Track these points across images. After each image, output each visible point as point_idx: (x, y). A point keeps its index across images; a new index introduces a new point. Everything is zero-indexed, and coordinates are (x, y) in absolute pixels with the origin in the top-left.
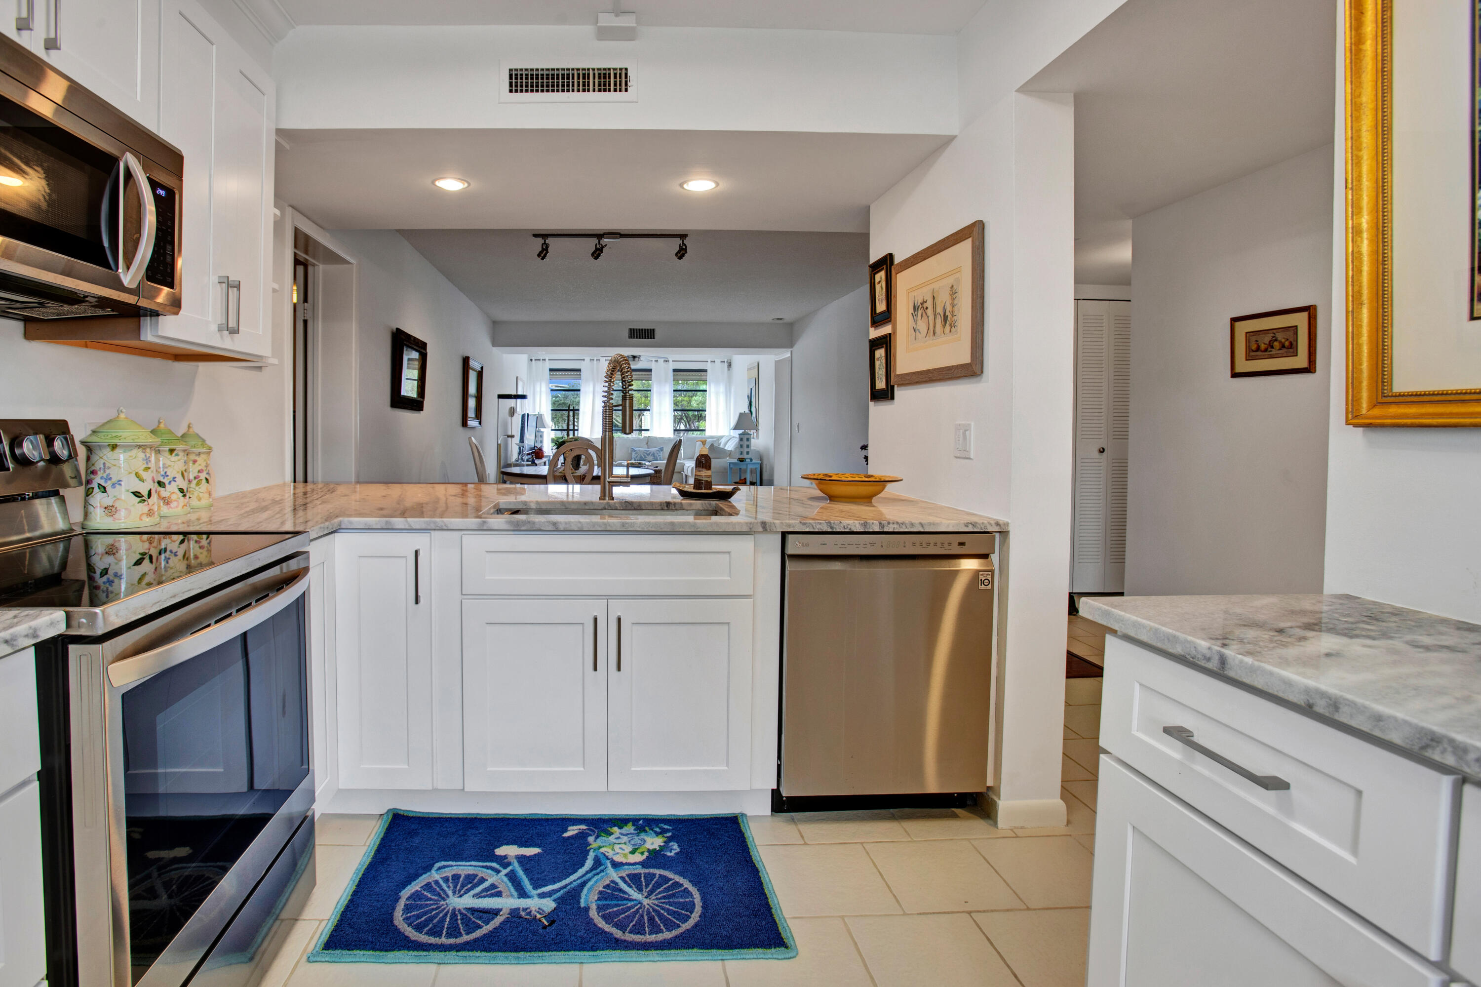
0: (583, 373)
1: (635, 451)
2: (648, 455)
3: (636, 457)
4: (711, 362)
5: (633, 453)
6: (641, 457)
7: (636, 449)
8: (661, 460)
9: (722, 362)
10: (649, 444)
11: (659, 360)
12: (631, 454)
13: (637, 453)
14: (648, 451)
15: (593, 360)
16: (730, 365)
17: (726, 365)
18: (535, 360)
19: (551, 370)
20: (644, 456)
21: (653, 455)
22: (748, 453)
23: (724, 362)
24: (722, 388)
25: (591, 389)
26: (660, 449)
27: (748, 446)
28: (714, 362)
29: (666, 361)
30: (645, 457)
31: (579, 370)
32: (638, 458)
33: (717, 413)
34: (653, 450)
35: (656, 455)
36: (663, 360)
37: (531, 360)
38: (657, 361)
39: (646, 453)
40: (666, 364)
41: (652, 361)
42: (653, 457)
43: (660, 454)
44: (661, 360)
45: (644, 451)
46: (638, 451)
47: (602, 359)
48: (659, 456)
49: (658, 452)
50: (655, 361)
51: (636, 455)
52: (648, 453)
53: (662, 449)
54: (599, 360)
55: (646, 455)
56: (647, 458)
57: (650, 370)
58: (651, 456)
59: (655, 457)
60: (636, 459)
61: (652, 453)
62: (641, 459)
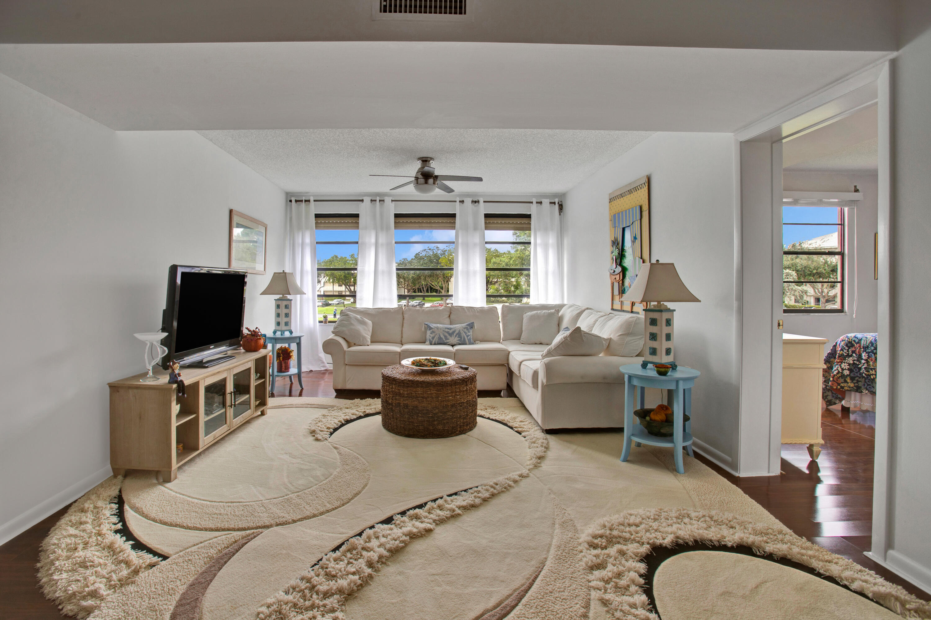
0: (362, 220)
1: (430, 328)
2: (451, 335)
3: (433, 338)
4: (537, 203)
5: (429, 332)
6: (440, 338)
7: (433, 325)
8: (470, 344)
9: (551, 203)
10: (452, 316)
11: (465, 200)
12: (425, 333)
13: (433, 332)
14: (450, 329)
15: (376, 201)
16: (561, 207)
17: (556, 206)
18: (296, 201)
19: (317, 216)
20: (445, 336)
21: (459, 334)
22: (668, 351)
23: (554, 203)
24: (552, 240)
25: (373, 240)
27: (668, 337)
28: (541, 203)
29: (475, 202)
30: (447, 339)
31: (357, 216)
32: (436, 340)
33: (547, 273)
34: (458, 327)
35: (463, 334)
36: (471, 200)
37: (291, 201)
38: (462, 202)
39: (448, 332)
40: (475, 206)
41: (456, 201)
42: (458, 337)
43: (469, 334)
44: (468, 201)
45: (444, 329)
46: (436, 329)
47: (388, 200)
48: (468, 336)
49: (465, 330)
50: (460, 201)
51: (432, 335)
52: (451, 331)
53: (471, 326)
54: (383, 201)
55: (447, 335)
56: (448, 339)
57: (454, 216)
58: (456, 336)
59: (461, 338)
60: (432, 342)
61: (457, 332)
62: (439, 342)
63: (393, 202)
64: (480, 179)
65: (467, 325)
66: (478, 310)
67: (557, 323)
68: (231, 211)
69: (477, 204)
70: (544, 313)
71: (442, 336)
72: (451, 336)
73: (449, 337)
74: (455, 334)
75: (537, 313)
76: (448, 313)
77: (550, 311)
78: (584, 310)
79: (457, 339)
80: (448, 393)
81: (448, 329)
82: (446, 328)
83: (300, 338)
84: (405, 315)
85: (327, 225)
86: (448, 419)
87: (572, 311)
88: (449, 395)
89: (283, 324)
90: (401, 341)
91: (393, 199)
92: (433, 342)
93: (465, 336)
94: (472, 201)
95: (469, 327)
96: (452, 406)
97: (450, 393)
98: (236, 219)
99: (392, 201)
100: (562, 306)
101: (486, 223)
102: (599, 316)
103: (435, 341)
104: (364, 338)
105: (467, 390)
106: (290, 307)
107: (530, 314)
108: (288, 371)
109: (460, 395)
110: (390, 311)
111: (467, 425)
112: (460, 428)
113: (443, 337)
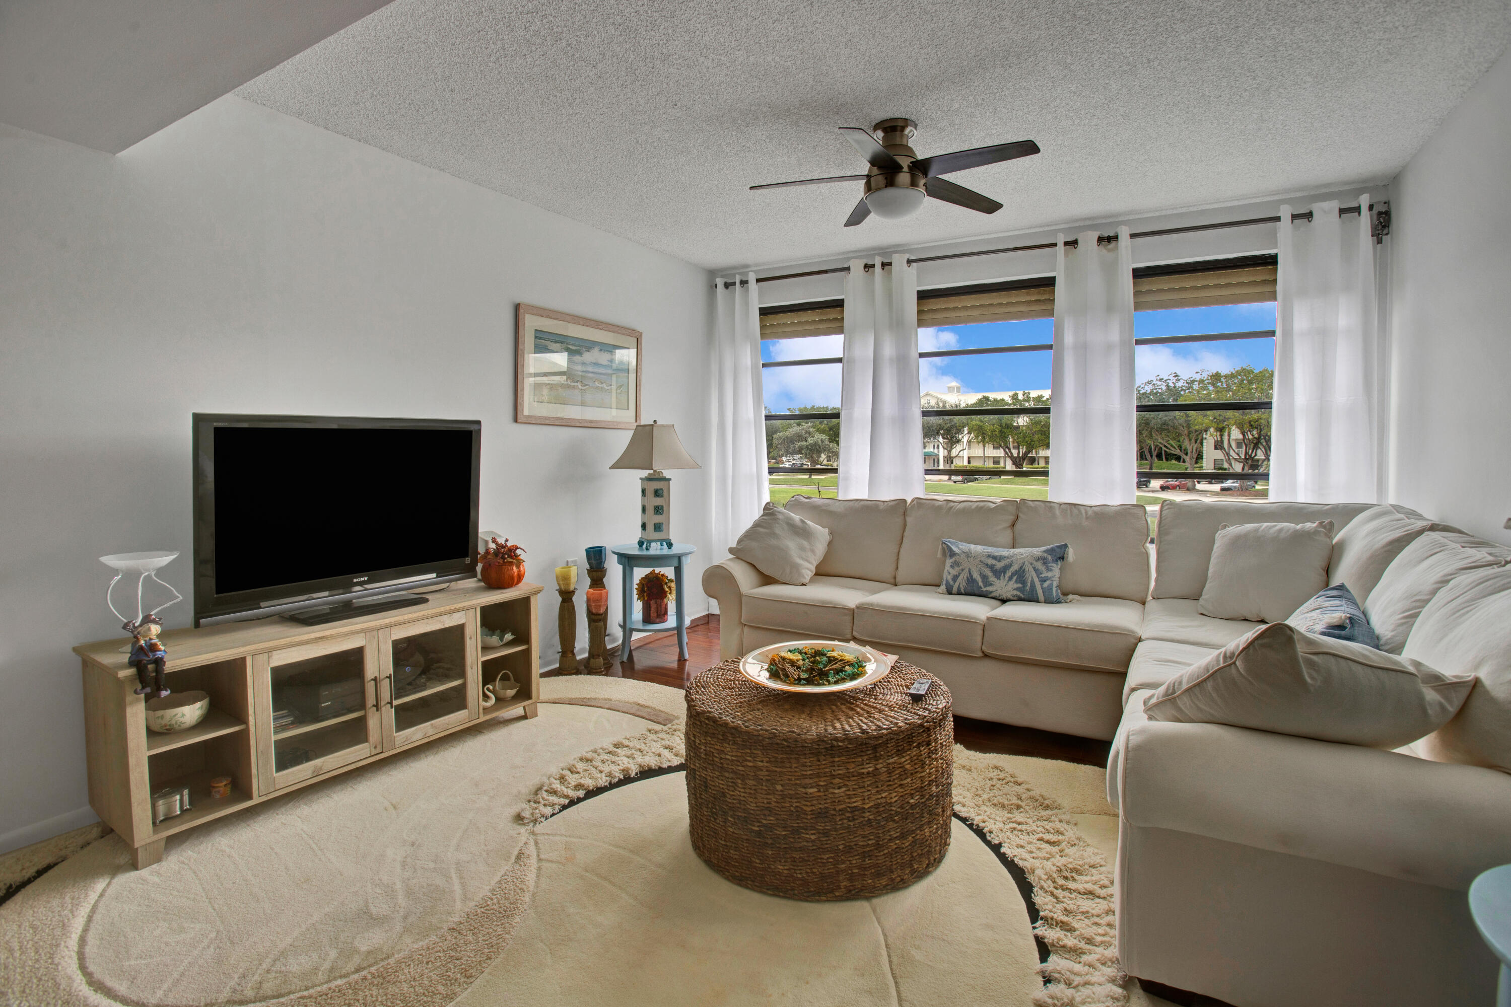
0: (849, 312)
1: (953, 554)
2: (998, 574)
3: (956, 579)
4: (1294, 217)
5: (948, 564)
6: (971, 580)
7: (959, 548)
8: (1050, 603)
9: (1342, 211)
10: (1018, 526)
11: (1081, 237)
12: (941, 564)
13: (955, 564)
14: (1000, 559)
16: (1381, 219)
17: (1365, 220)
18: (727, 285)
19: (765, 312)
20: (984, 577)
21: (1020, 575)
23: (1360, 210)
26: (1050, 552)
28: (1309, 215)
29: (1109, 239)
30: (987, 583)
31: (841, 304)
32: (962, 584)
34: (1020, 554)
35: (1031, 575)
37: (716, 286)
38: (1073, 243)
39: (991, 567)
40: (1109, 250)
41: (1055, 245)
42: (1016, 582)
43: (1049, 574)
44: (1089, 240)
45: (982, 559)
46: (963, 556)
47: (899, 261)
48: (1043, 581)
49: (1039, 565)
50: (1066, 244)
51: (954, 572)
52: (999, 565)
53: (1059, 555)
54: (890, 264)
55: (988, 573)
56: (991, 585)
57: (1049, 283)
58: (1010, 579)
59: (1024, 583)
60: (952, 587)
61: (1015, 567)
62: (969, 590)
63: (914, 265)
64: (1029, 148)
65: (1047, 551)
66: (1090, 513)
67: (1324, 564)
68: (517, 308)
69: (1112, 245)
70: (1281, 530)
71: (976, 576)
72: (998, 578)
73: (992, 579)
74: (1008, 574)
75: (1256, 530)
76: (1011, 518)
77: (1299, 527)
78: (1420, 533)
79: (1013, 585)
80: (804, 777)
81: (994, 558)
82: (989, 556)
83: (679, 558)
84: (909, 519)
85: (796, 329)
86: (801, 849)
87: (1376, 531)
88: (808, 781)
89: (650, 527)
90: (895, 578)
91: (912, 258)
92: (955, 590)
93: (1036, 580)
94: (1100, 240)
95: (1049, 557)
96: (822, 814)
97: (811, 777)
98: (531, 323)
99: (909, 262)
100: (1350, 512)
101: (1137, 293)
102: (1463, 564)
103: (959, 588)
104: (795, 567)
105: (875, 774)
106: (665, 493)
107: (1234, 530)
108: (664, 621)
109: (846, 785)
110: (877, 506)
111: (879, 875)
112: (850, 880)
113: (979, 579)
